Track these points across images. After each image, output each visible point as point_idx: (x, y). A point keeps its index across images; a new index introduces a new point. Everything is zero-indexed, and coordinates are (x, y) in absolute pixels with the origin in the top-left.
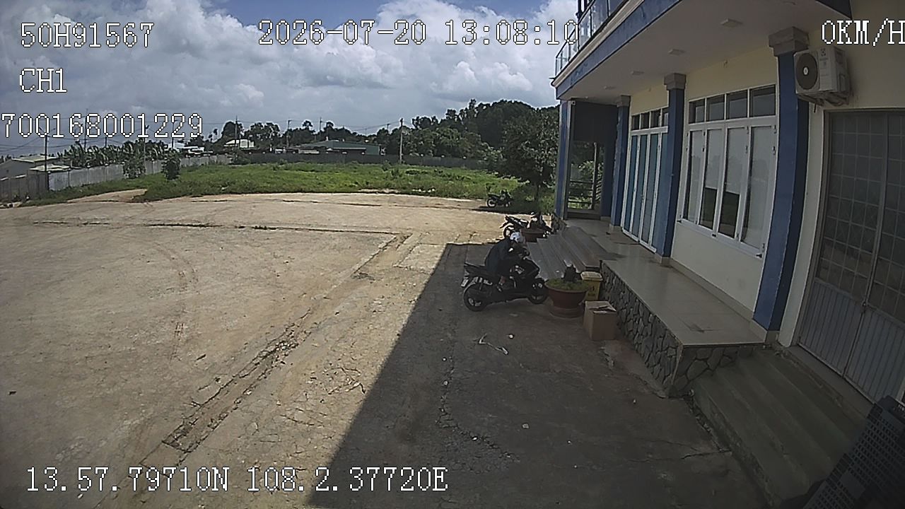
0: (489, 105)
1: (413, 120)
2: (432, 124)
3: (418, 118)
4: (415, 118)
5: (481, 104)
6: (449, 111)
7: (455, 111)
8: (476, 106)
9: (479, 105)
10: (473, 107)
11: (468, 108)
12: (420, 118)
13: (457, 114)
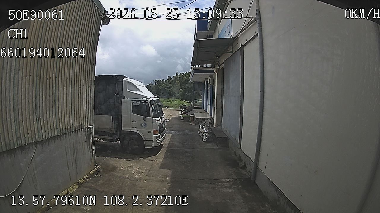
0: (183, 74)
1: (154, 81)
2: (162, 82)
3: (156, 80)
4: (155, 80)
5: (181, 73)
6: (168, 77)
7: (170, 77)
8: (179, 74)
9: (180, 74)
10: (177, 75)
11: (176, 75)
12: (157, 80)
13: (172, 78)
